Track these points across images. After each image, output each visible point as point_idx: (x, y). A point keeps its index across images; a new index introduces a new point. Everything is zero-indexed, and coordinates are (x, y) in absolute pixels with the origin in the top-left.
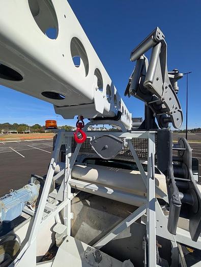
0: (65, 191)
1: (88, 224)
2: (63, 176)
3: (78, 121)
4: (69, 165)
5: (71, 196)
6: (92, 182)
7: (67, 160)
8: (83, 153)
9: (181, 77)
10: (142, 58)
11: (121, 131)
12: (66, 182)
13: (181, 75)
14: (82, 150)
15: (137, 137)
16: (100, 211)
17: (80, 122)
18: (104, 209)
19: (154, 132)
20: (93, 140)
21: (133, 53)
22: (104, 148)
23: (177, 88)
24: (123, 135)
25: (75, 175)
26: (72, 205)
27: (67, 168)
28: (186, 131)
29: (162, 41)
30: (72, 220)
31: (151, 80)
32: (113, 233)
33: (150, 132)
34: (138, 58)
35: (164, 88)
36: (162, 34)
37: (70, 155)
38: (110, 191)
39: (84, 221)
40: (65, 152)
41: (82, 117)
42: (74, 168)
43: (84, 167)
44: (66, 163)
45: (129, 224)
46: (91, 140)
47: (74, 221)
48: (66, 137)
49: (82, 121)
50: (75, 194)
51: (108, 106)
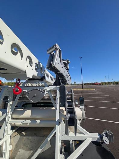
0: (5, 130)
1: (23, 149)
2: (5, 119)
3: (17, 82)
4: (10, 110)
5: (10, 132)
6: (27, 119)
7: (9, 107)
8: (22, 101)
9: (69, 63)
10: (52, 53)
11: (44, 86)
12: (7, 123)
13: (70, 62)
14: (20, 99)
15: (52, 89)
16: (32, 137)
17: (18, 82)
18: (35, 135)
19: (59, 86)
20: (28, 92)
21: (48, 51)
22: (34, 96)
23: (69, 67)
24: (45, 88)
25: (14, 116)
26: (11, 139)
27: (9, 112)
28: (82, 84)
29: (59, 49)
30: (10, 151)
31: (55, 64)
32: (40, 148)
33: (57, 86)
34: (51, 53)
35: (62, 67)
36: (58, 46)
37: (11, 103)
38: (38, 121)
39: (20, 148)
40: (7, 102)
41: (19, 79)
42: (14, 111)
43: (22, 109)
44: (8, 109)
45: (49, 139)
46: (26, 92)
47: (12, 151)
48: (8, 91)
49: (19, 82)
50: (14, 130)
51: (36, 74)
